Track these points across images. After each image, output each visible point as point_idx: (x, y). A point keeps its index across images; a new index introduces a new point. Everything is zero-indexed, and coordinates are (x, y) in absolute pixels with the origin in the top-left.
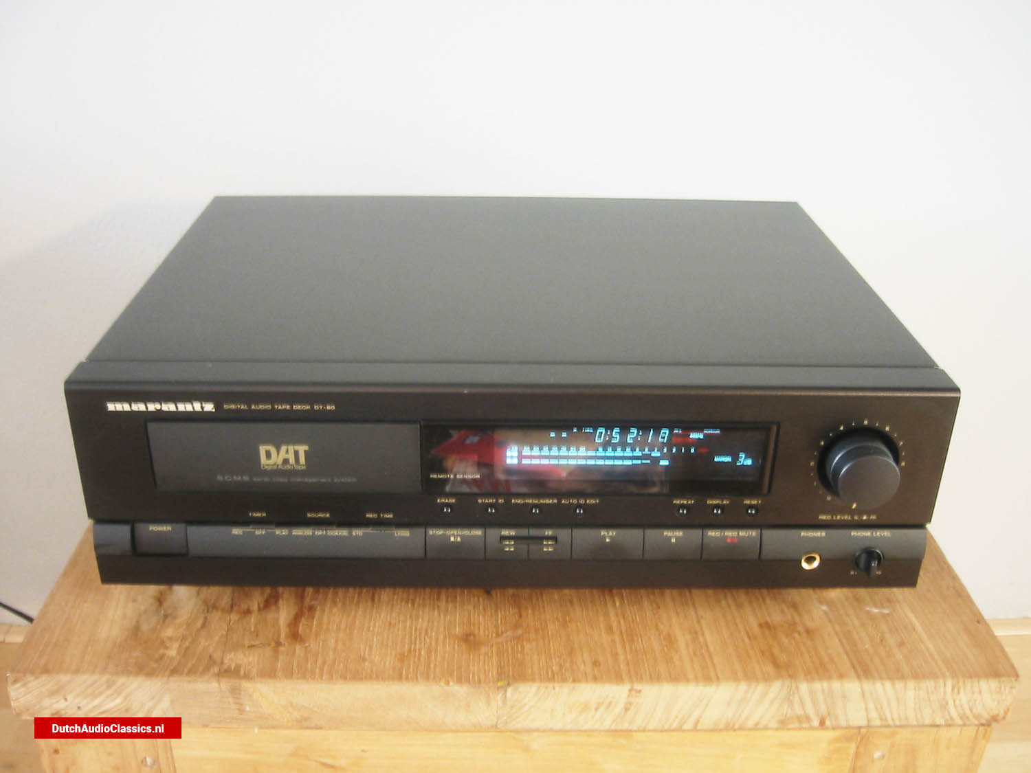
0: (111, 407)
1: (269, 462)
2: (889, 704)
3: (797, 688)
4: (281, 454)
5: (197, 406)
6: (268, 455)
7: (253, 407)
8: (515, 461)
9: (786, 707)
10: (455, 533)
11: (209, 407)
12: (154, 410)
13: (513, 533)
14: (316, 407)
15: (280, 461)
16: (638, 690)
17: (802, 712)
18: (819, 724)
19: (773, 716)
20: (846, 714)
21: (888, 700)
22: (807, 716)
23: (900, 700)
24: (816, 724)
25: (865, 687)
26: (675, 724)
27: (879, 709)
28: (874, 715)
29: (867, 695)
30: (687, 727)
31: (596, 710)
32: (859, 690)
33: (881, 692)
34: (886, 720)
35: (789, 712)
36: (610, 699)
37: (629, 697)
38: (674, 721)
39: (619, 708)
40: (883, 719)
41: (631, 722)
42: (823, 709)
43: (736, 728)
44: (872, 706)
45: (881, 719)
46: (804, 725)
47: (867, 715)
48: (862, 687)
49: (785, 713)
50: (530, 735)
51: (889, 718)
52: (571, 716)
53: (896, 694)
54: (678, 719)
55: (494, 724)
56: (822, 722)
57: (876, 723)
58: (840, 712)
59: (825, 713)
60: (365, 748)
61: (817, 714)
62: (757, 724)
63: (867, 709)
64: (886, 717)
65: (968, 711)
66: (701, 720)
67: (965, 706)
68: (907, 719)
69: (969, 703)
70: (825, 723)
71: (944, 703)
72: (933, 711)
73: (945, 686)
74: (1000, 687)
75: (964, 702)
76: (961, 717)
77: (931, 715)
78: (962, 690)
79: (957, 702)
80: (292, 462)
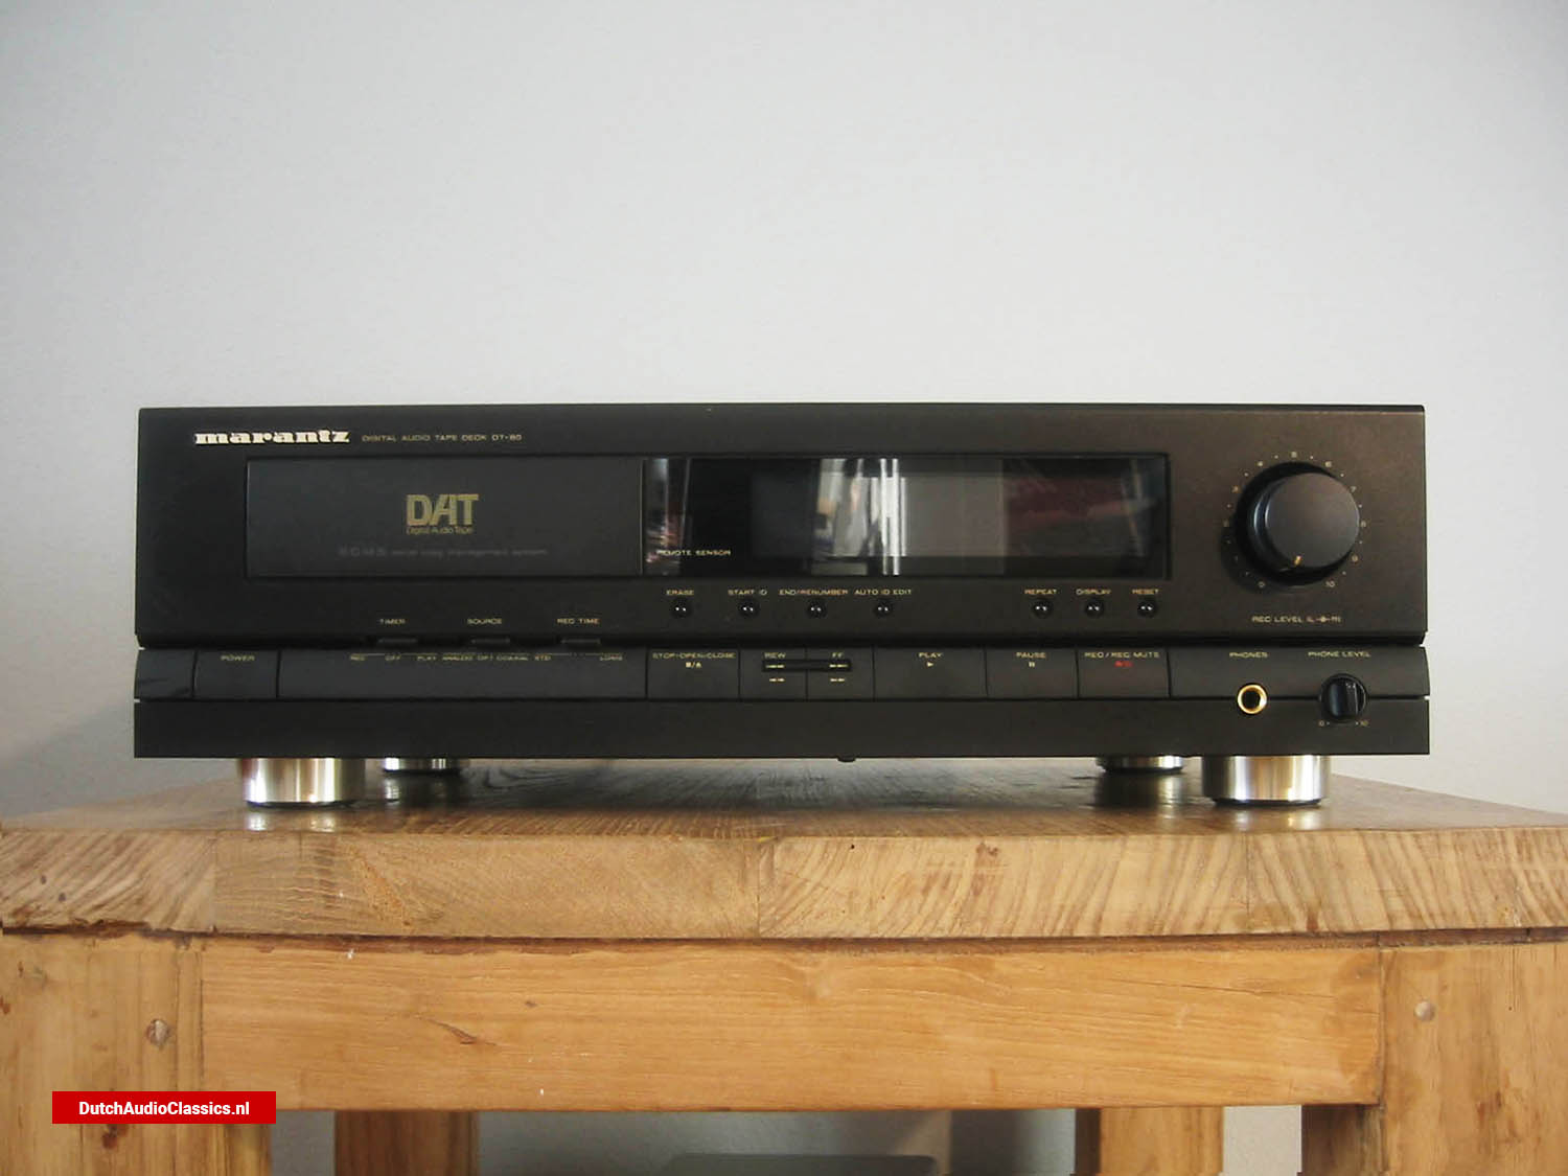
0: (201, 439)
1: (421, 522)
2: (1418, 881)
3: (1258, 847)
4: (437, 507)
5: (324, 436)
6: (419, 513)
7: (404, 438)
9: (1244, 888)
10: (693, 656)
11: (341, 437)
12: (262, 442)
13: (782, 655)
14: (495, 437)
15: (434, 522)
16: (992, 850)
17: (1275, 900)
18: (1308, 928)
19: (1227, 908)
20: (1349, 904)
21: (1415, 871)
22: (1285, 909)
23: (1435, 872)
24: (1301, 926)
25: (1371, 844)
26: (1060, 926)
27: (1404, 893)
28: (1396, 904)
29: (1378, 861)
30: (1083, 930)
31: (926, 891)
32: (1361, 850)
33: (1399, 854)
34: (1420, 917)
35: (1253, 900)
36: (945, 868)
37: (978, 863)
38: (1058, 919)
39: (962, 890)
40: (1414, 915)
41: (985, 920)
42: (1309, 893)
43: (1166, 931)
44: (1389, 885)
45: (1411, 915)
46: (1283, 930)
47: (1386, 906)
48: (1365, 844)
49: (1245, 899)
50: (815, 964)
51: (1424, 912)
52: (884, 906)
53: (1426, 858)
54: (1064, 916)
55: (754, 925)
56: (1312, 922)
57: (1405, 924)
58: (1338, 899)
59: (1314, 902)
60: (527, 997)
61: (1300, 905)
62: (1201, 925)
63: (1382, 892)
64: (1418, 910)
65: (1554, 897)
66: (1105, 916)
67: (1548, 885)
68: (1455, 913)
69: (1551, 880)
70: (1316, 924)
71: (1511, 880)
72: (1497, 898)
73: (1504, 843)
75: (1545, 877)
76: (1547, 912)
77: (1494, 906)
78: (1534, 851)
79: (1534, 878)
80: (453, 521)
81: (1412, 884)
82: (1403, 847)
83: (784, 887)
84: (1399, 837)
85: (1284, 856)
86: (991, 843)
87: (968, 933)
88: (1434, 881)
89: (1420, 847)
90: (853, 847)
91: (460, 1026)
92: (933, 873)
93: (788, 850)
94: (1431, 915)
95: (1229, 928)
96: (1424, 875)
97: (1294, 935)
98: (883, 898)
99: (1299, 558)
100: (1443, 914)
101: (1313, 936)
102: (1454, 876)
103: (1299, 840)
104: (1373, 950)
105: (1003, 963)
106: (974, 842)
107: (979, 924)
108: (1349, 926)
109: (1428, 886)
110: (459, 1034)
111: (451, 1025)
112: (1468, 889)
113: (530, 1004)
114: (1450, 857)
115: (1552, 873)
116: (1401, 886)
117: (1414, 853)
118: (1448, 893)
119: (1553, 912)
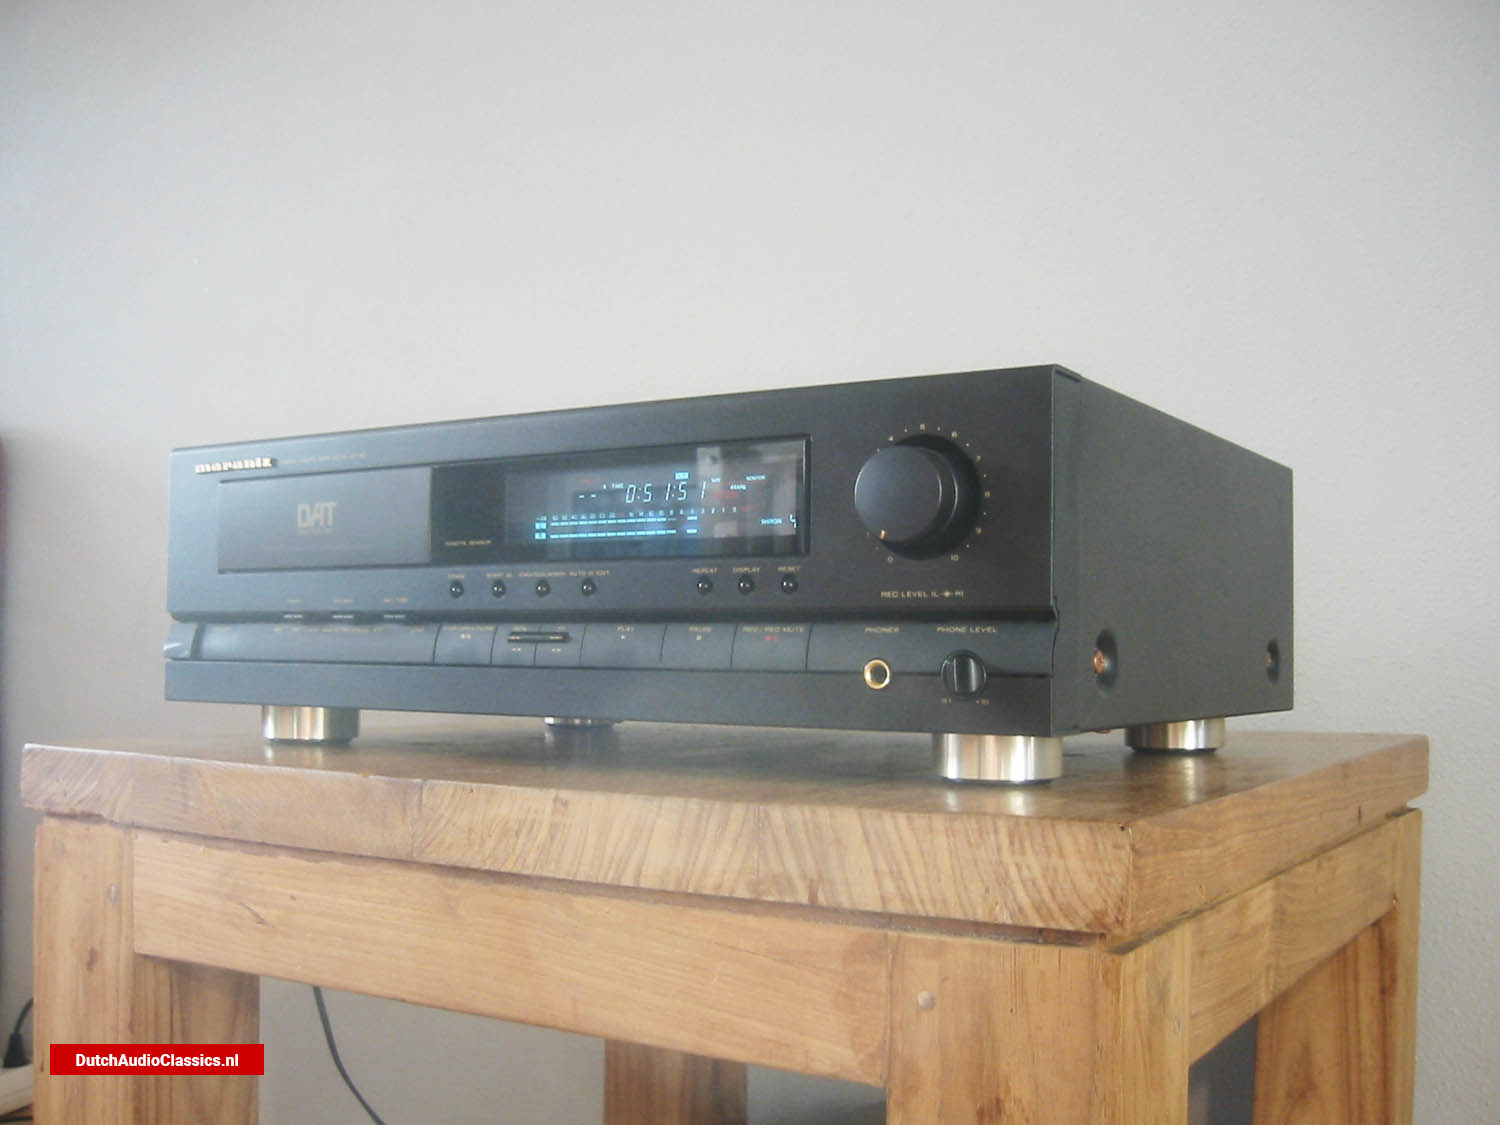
0: (197, 469)
1: (305, 525)
2: (910, 864)
3: (767, 814)
4: (314, 512)
5: (258, 462)
6: (304, 519)
8: (544, 536)
9: (755, 855)
10: (468, 629)
11: (267, 462)
12: (227, 468)
13: (524, 629)
14: (351, 457)
15: (312, 524)
16: (564, 801)
17: (781, 869)
18: (809, 900)
19: (740, 873)
20: (846, 882)
21: (906, 853)
22: (789, 879)
23: (926, 855)
24: (804, 898)
25: (869, 824)
26: (611, 874)
27: (897, 876)
28: (889, 886)
29: (873, 840)
30: (627, 881)
31: (517, 834)
32: (857, 829)
33: (893, 836)
34: (911, 902)
35: (762, 867)
36: (532, 815)
37: (554, 813)
38: (610, 867)
39: (543, 833)
40: (906, 899)
41: (558, 862)
42: (811, 867)
43: (690, 891)
44: (883, 867)
45: (903, 899)
46: (788, 900)
47: (880, 887)
48: (862, 822)
49: (756, 866)
50: (458, 889)
51: (915, 899)
52: (490, 843)
53: (918, 842)
54: (614, 865)
55: (408, 849)
56: (813, 896)
57: (897, 907)
58: (837, 875)
59: (815, 877)
60: (295, 893)
61: (804, 876)
62: (719, 886)
63: (876, 872)
64: (910, 894)
65: (1047, 896)
66: (644, 868)
67: (1040, 882)
68: (945, 902)
69: (1045, 876)
70: (817, 897)
71: (1002, 871)
72: (987, 890)
73: (996, 832)
74: (1096, 844)
75: (1037, 873)
76: (1038, 910)
77: (985, 899)
78: (1027, 844)
79: (1025, 872)
80: (322, 523)
81: (905, 869)
82: (897, 828)
83: (428, 821)
84: (894, 818)
85: (789, 827)
86: (564, 794)
87: (546, 873)
88: (926, 864)
89: (913, 830)
90: (472, 791)
91: (257, 909)
92: (523, 818)
93: (432, 789)
94: (922, 902)
95: (742, 893)
96: (916, 858)
97: (796, 907)
98: (490, 836)
99: (883, 532)
100: (934, 902)
101: (813, 910)
102: (944, 863)
103: (803, 814)
104: (881, 932)
105: (580, 903)
106: (552, 793)
107: (553, 867)
108: (846, 905)
109: (919, 870)
110: (256, 915)
111: (252, 908)
112: (959, 879)
113: (293, 898)
114: (941, 841)
115: (1045, 871)
116: (894, 868)
117: (907, 835)
118: (939, 880)
119: (1044, 911)
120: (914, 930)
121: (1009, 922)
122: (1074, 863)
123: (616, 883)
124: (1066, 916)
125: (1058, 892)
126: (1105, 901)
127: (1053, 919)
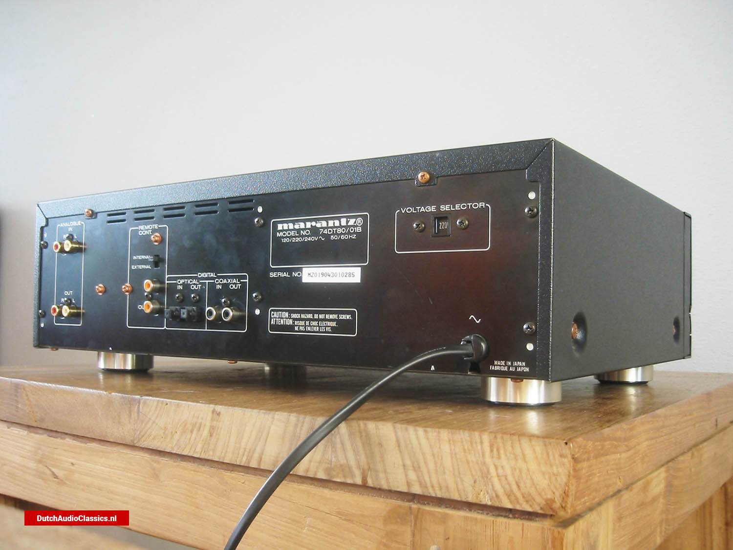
2: (426, 462)
9: (330, 451)
16: (218, 412)
17: (345, 461)
18: (362, 482)
19: (320, 462)
20: (385, 472)
21: (424, 454)
22: (350, 467)
23: (436, 456)
24: (359, 481)
25: (400, 434)
26: (244, 459)
28: (412, 476)
29: (402, 444)
30: (253, 464)
31: (192, 432)
32: (392, 436)
33: (415, 442)
34: (426, 487)
35: (334, 459)
36: (200, 421)
37: (212, 419)
38: (243, 455)
39: (205, 433)
40: (423, 484)
41: (214, 451)
42: (363, 459)
44: (408, 462)
45: (421, 484)
46: (349, 481)
47: (406, 476)
48: (396, 432)
49: (330, 459)
50: (159, 463)
51: (429, 485)
52: (176, 437)
53: (431, 447)
54: (246, 453)
55: (132, 438)
56: (364, 480)
57: (417, 490)
58: (379, 467)
59: (366, 467)
60: (73, 461)
61: (359, 467)
62: (307, 471)
64: (425, 482)
65: (514, 487)
66: (263, 457)
67: (510, 478)
68: (447, 487)
69: (513, 474)
70: (366, 479)
71: (485, 470)
72: (475, 482)
73: (482, 443)
74: (548, 454)
75: (508, 471)
76: (509, 496)
77: (473, 487)
78: (502, 452)
79: (500, 471)
81: (422, 464)
82: (418, 438)
83: (142, 422)
84: (416, 431)
85: (350, 434)
86: (219, 408)
87: (207, 457)
88: (436, 463)
89: (428, 439)
90: (167, 404)
91: (53, 470)
92: (194, 423)
93: (145, 402)
94: (433, 487)
95: (321, 475)
96: (429, 458)
97: (354, 485)
98: (176, 432)
100: (441, 488)
101: (364, 487)
102: (448, 462)
103: (359, 426)
104: (407, 504)
105: (228, 475)
106: (212, 406)
107: (211, 453)
108: (385, 486)
109: (431, 465)
110: (53, 474)
111: (51, 469)
112: (457, 473)
113: (73, 464)
114: (446, 448)
115: (513, 469)
116: (416, 465)
117: (424, 442)
118: (444, 473)
119: (513, 498)
120: (428, 504)
121: (489, 503)
122: (533, 466)
123: (246, 465)
124: (527, 502)
125: (522, 485)
126: (554, 493)
127: (518, 502)
